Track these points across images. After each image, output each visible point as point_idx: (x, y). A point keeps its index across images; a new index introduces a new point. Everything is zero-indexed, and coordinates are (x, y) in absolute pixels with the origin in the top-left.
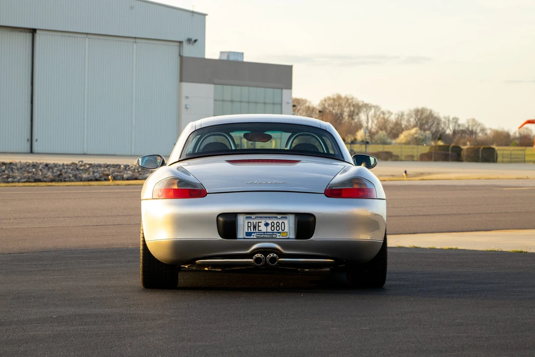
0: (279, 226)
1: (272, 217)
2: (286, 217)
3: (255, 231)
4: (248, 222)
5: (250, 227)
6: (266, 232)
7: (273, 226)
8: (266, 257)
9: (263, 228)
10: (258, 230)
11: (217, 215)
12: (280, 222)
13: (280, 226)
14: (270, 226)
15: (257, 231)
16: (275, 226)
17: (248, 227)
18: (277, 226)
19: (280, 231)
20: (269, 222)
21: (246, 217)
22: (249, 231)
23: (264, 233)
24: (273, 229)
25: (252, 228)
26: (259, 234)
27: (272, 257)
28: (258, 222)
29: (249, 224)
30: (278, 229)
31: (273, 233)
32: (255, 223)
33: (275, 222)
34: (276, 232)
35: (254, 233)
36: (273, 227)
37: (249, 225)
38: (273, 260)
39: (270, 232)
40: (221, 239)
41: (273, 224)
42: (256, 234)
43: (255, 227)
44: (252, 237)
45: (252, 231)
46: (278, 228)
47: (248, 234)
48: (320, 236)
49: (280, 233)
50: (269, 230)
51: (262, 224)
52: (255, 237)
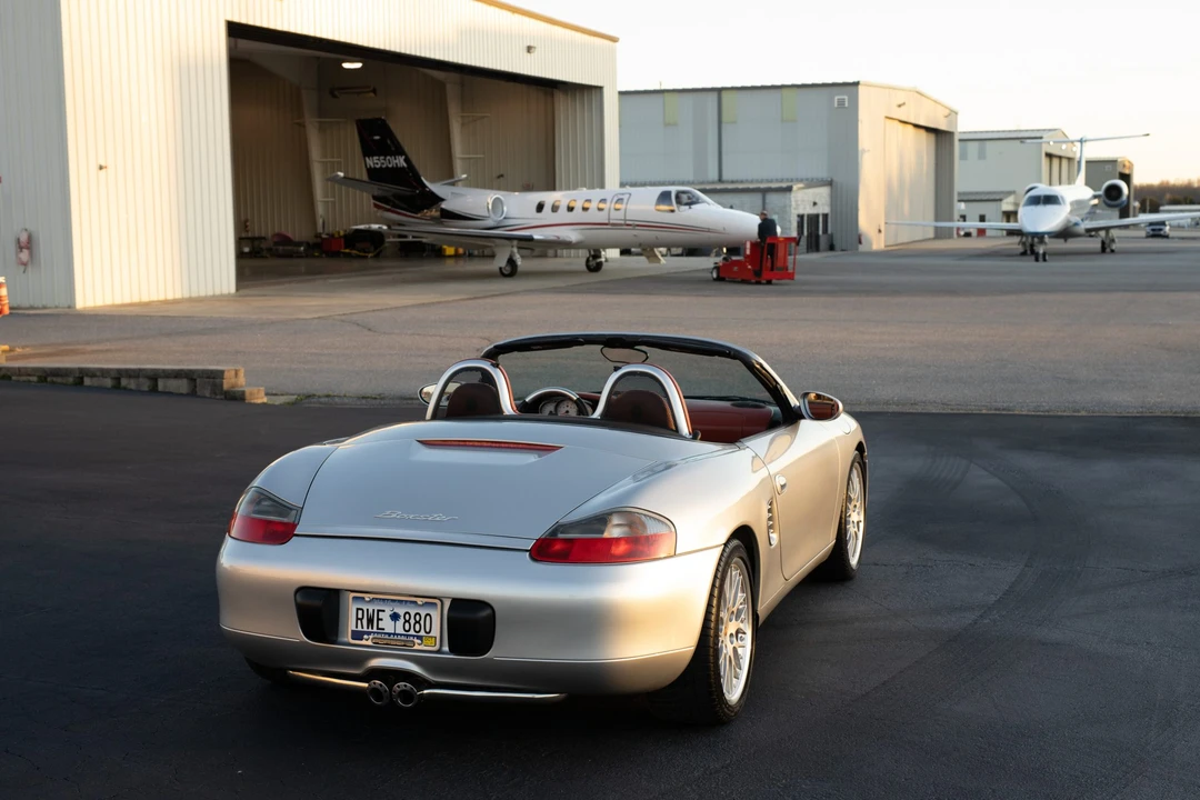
0: (419, 622)
1: (406, 601)
2: (435, 604)
3: (370, 630)
4: (358, 609)
5: (361, 620)
6: (394, 634)
7: (408, 621)
8: (391, 687)
9: (387, 625)
10: (378, 628)
11: (294, 590)
12: (423, 613)
13: (422, 622)
14: (402, 620)
15: (375, 630)
16: (412, 621)
17: (357, 619)
18: (416, 622)
19: (422, 633)
20: (401, 611)
21: (354, 598)
22: (360, 628)
23: (389, 634)
24: (407, 627)
25: (365, 621)
26: (379, 636)
27: (403, 691)
28: (378, 611)
29: (360, 612)
30: (417, 629)
31: (407, 636)
32: (371, 611)
33: (413, 613)
34: (414, 636)
35: (369, 633)
36: (407, 625)
37: (360, 616)
38: (406, 696)
39: (401, 635)
40: (306, 639)
41: (407, 617)
42: (371, 637)
43: (370, 621)
44: (364, 642)
45: (365, 629)
46: (417, 626)
47: (357, 635)
48: (505, 650)
49: (420, 638)
50: (400, 630)
51: (386, 616)
52: (369, 643)
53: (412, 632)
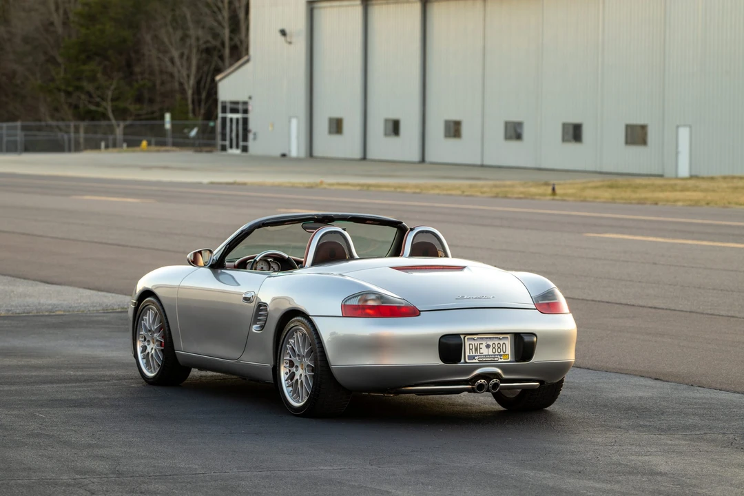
1: (493, 338)
2: (507, 337)
3: (477, 354)
4: (470, 344)
6: (488, 355)
7: (495, 348)
8: (488, 382)
9: (484, 351)
10: (480, 353)
11: (439, 337)
12: (501, 342)
13: (501, 348)
14: (491, 348)
16: (497, 348)
17: (470, 349)
18: (499, 348)
19: (502, 353)
20: (491, 343)
21: (468, 338)
22: (472, 354)
23: (486, 355)
24: (494, 351)
25: (473, 350)
26: (481, 357)
27: (495, 383)
28: (480, 344)
29: (471, 346)
30: (499, 351)
31: (495, 355)
32: (476, 345)
33: (496, 343)
34: (498, 355)
35: (476, 356)
38: (496, 385)
39: (492, 355)
40: (441, 363)
41: (494, 346)
42: (477, 358)
43: (476, 350)
44: (474, 361)
45: (474, 354)
47: (472, 358)
48: (539, 357)
49: (501, 355)
50: (491, 353)
51: (483, 346)
52: (477, 361)
53: (497, 353)
